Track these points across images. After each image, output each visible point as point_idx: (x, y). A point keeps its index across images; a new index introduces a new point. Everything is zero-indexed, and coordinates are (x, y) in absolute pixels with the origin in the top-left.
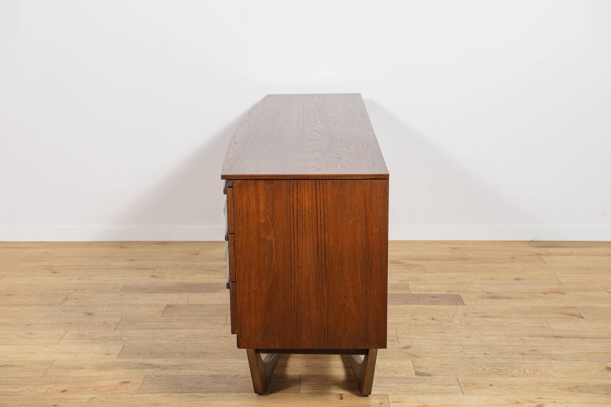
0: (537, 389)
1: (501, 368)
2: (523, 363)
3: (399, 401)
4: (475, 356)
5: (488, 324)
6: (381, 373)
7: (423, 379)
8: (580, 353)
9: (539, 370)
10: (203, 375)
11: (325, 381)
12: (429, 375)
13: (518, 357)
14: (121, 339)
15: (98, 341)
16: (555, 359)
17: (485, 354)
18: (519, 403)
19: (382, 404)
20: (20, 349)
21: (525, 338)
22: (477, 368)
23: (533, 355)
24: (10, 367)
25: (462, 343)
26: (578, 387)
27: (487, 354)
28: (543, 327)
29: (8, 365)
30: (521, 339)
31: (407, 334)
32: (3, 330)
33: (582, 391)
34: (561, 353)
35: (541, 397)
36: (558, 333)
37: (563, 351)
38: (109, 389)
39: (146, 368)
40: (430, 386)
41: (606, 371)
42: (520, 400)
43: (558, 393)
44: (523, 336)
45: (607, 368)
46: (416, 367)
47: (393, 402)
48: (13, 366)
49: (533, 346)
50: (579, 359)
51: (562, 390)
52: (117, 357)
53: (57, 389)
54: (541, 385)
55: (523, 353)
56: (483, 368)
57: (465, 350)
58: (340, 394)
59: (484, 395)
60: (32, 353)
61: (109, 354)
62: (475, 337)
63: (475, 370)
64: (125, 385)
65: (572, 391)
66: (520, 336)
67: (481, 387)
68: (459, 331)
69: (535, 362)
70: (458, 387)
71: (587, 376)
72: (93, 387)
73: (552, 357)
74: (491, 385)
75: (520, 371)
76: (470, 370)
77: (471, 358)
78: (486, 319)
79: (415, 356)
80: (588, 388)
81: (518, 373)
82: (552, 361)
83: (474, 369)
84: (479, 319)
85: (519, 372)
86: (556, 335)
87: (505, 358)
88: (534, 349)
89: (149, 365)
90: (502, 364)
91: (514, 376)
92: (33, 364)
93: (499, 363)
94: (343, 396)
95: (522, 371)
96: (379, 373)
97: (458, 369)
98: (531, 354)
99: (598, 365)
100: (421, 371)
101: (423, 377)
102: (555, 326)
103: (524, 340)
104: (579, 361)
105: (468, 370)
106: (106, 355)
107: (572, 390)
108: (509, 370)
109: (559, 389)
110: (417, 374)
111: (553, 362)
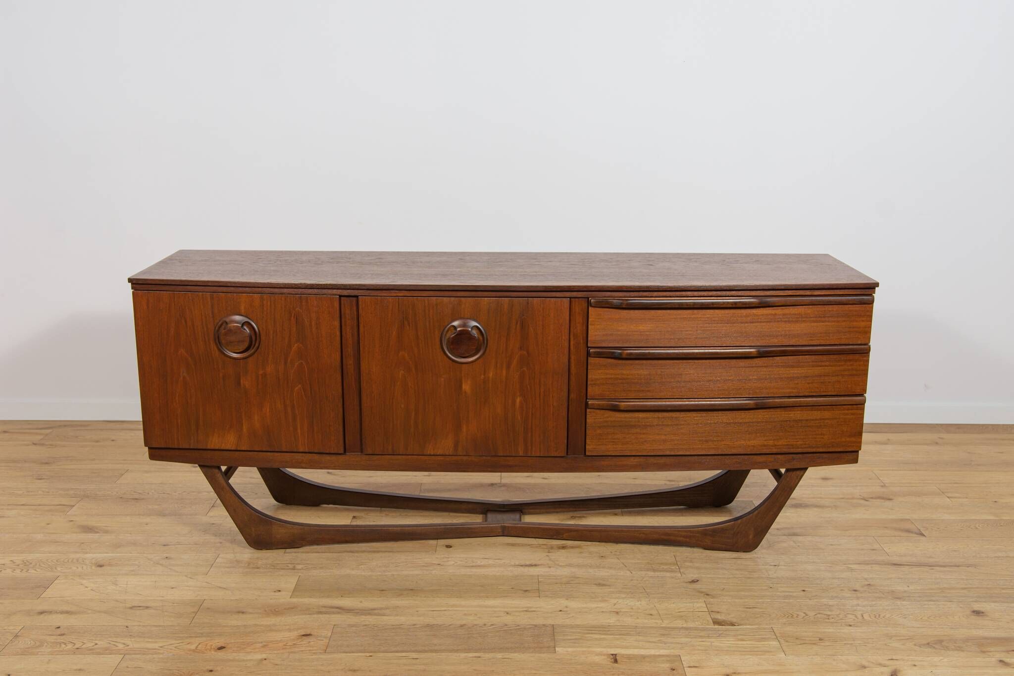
0: (886, 645)
1: (829, 613)
2: (858, 605)
3: (697, 666)
4: (791, 594)
5: (799, 546)
6: (664, 621)
7: (726, 631)
8: (932, 589)
9: (882, 616)
10: (414, 625)
11: (589, 633)
12: (733, 625)
13: (849, 595)
14: (294, 567)
15: (261, 570)
16: (900, 599)
17: (804, 591)
18: (864, 667)
19: (674, 670)
20: (156, 581)
21: (853, 566)
22: (798, 613)
23: (869, 593)
24: (144, 609)
25: (769, 575)
26: (941, 641)
27: (807, 591)
28: (873, 550)
29: (140, 607)
30: (848, 568)
31: (691, 562)
32: (131, 553)
33: (947, 648)
34: (906, 589)
35: (894, 657)
36: (896, 559)
37: (908, 586)
38: (284, 645)
39: (334, 613)
40: (736, 641)
41: (973, 617)
42: (866, 664)
43: (915, 651)
44: (849, 564)
45: (974, 612)
46: (712, 611)
47: (689, 667)
48: (147, 607)
49: (866, 579)
50: (933, 599)
51: (920, 647)
52: (292, 595)
53: (212, 645)
54: (891, 639)
55: (855, 589)
56: (804, 613)
57: (775, 585)
58: (612, 655)
59: (814, 655)
60: (172, 588)
61: (280, 591)
62: (785, 566)
63: (795, 616)
64: (306, 640)
65: (934, 648)
66: (844, 564)
67: (807, 642)
68: (762, 556)
69: (874, 603)
70: (775, 643)
71: (949, 624)
72: (262, 643)
73: (897, 596)
74: (820, 639)
75: (856, 617)
76: (787, 616)
77: (785, 597)
78: (795, 538)
79: (707, 595)
80: (956, 643)
81: (854, 620)
82: (897, 602)
83: (793, 614)
84: (785, 537)
85: (856, 619)
86: (894, 562)
87: (832, 598)
88: (868, 583)
89: (337, 608)
90: (830, 606)
91: (850, 626)
92: (175, 604)
93: (825, 605)
94: (617, 658)
95: (859, 616)
96: (663, 621)
97: (770, 616)
98: (865, 591)
99: (961, 607)
100: (720, 617)
101: (724, 627)
102: (889, 549)
103: (852, 570)
104: (934, 601)
105: (785, 616)
106: (275, 592)
107: (934, 646)
108: (841, 616)
109: (915, 645)
110: (716, 622)
111: (899, 602)
